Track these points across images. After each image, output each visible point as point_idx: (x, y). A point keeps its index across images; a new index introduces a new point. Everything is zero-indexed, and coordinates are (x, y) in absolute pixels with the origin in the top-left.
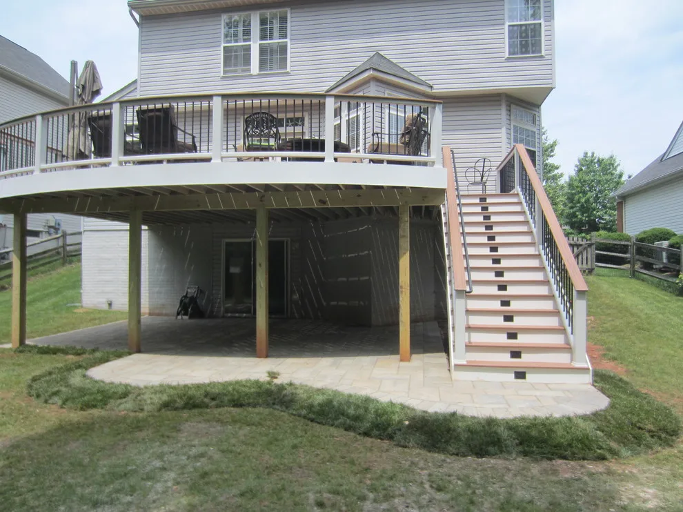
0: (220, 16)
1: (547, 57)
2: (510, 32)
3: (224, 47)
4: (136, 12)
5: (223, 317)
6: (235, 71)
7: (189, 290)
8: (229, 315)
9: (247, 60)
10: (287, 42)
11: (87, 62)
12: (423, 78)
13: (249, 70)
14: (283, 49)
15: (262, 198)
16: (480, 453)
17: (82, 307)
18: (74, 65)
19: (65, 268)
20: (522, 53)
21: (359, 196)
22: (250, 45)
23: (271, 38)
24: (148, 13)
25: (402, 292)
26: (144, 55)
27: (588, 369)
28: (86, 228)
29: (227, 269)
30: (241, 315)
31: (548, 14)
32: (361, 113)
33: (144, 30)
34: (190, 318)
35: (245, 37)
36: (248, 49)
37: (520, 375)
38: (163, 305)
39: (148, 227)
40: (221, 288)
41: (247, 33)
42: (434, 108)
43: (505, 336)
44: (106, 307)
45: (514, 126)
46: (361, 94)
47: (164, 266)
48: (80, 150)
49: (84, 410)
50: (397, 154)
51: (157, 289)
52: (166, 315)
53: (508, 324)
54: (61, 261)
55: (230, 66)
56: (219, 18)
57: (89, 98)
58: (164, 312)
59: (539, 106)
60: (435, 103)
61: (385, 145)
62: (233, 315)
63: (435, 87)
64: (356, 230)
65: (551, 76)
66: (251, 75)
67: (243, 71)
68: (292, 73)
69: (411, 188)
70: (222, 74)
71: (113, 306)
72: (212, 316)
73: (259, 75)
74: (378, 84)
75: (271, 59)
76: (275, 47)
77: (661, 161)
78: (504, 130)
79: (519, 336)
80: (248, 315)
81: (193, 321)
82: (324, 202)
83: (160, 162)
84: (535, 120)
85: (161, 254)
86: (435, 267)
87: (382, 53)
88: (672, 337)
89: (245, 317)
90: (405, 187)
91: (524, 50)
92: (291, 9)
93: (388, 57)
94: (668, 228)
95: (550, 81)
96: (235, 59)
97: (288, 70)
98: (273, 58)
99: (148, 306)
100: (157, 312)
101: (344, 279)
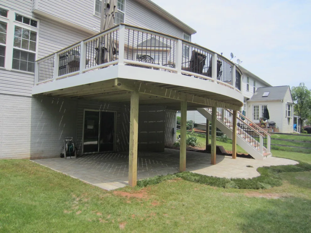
5: (83, 155)
8: (86, 153)
10: (124, 14)
29: (86, 126)
38: (43, 151)
40: (82, 138)
51: (38, 140)
64: (155, 111)
70: (94, 14)
80: (96, 152)
89: (94, 154)
99: (29, 153)
100: (38, 156)
101: (146, 132)
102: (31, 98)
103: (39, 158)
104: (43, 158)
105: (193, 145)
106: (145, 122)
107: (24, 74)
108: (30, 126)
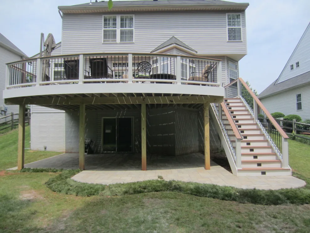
0: (102, 16)
1: (244, 42)
2: (228, 31)
3: (104, 30)
4: (61, 11)
5: (103, 153)
6: (109, 41)
7: (86, 141)
8: (105, 152)
9: (115, 36)
10: (133, 29)
11: (49, 34)
12: (193, 48)
13: (116, 41)
14: (131, 32)
15: (144, 99)
16: (276, 204)
17: (31, 149)
18: (42, 35)
19: (13, 131)
20: (233, 40)
21: (187, 99)
22: (116, 30)
23: (126, 27)
24: (67, 12)
25: (206, 140)
26: (64, 31)
27: (290, 169)
28: (33, 112)
29: (104, 130)
30: (111, 152)
31: (243, 24)
32: (169, 62)
33: (65, 20)
34: (88, 154)
35: (114, 26)
36: (115, 31)
37: (264, 173)
38: (73, 148)
39: (65, 111)
40: (102, 140)
41: (115, 24)
42: (219, 63)
43: (253, 157)
44: (43, 149)
45: (230, 70)
46: (169, 54)
47: (73, 130)
48: (46, 75)
49: (89, 196)
50: (202, 81)
51: (70, 141)
52: (74, 153)
53: (252, 152)
54: (10, 128)
55: (107, 39)
56: (101, 17)
57: (50, 51)
58: (73, 151)
59: (237, 62)
60: (219, 61)
61: (198, 77)
62: (107, 152)
63: (198, 52)
64: (166, 113)
65: (245, 50)
66: (116, 43)
67: (112, 41)
68: (136, 43)
69: (209, 96)
70: (103, 42)
71: (47, 149)
72: (97, 153)
73: (120, 43)
74: (177, 50)
75: (126, 37)
76: (127, 31)
77: (274, 85)
78: (226, 71)
79: (258, 157)
80: (115, 152)
81: (90, 155)
82: (172, 101)
83: (99, 82)
84: (237, 67)
85: (72, 124)
86: (198, 129)
87: (175, 36)
88: (300, 156)
89: (113, 153)
90: (207, 95)
91: (234, 38)
92: (135, 15)
93: (178, 38)
94: (281, 112)
95: (245, 52)
96: (109, 36)
97: (134, 42)
98: (127, 36)
99: (65, 149)
100: (70, 151)
101: (161, 135)
102: (65, 114)
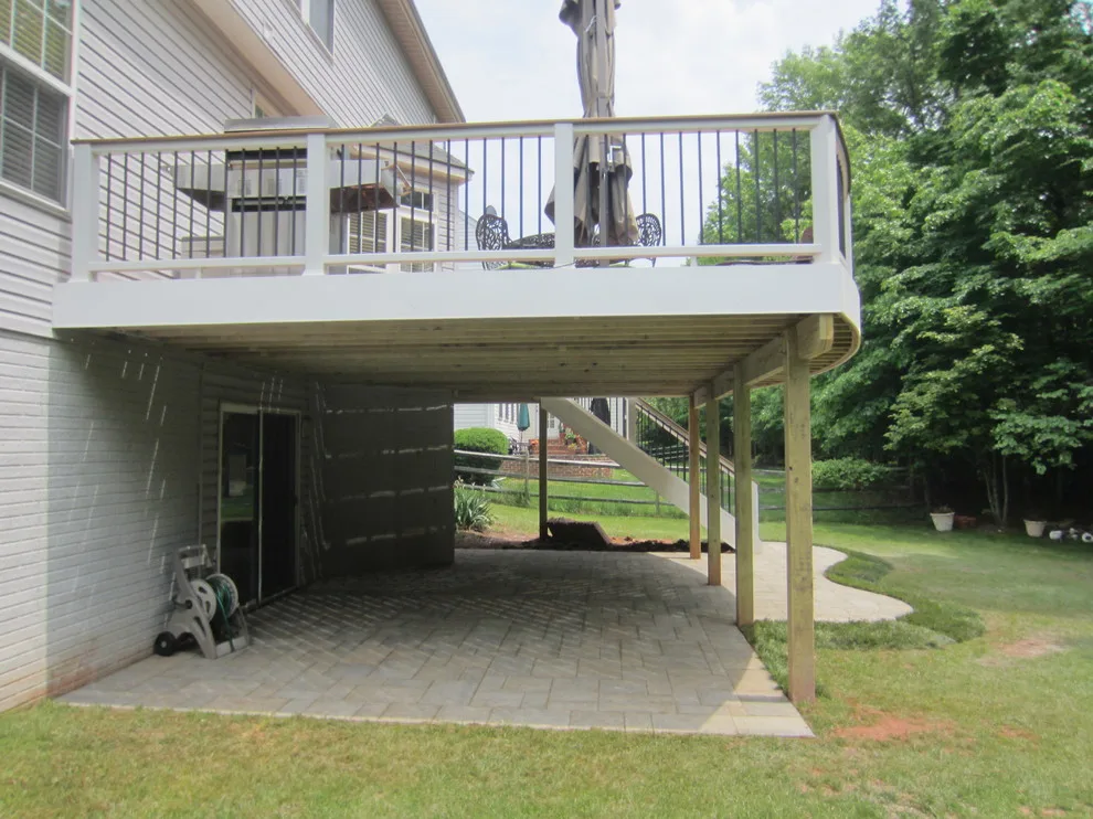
38: (95, 640)
51: (75, 583)
52: (103, 673)
58: (94, 666)
101: (389, 493)
103: (81, 682)
104: (97, 679)
105: (479, 528)
106: (386, 452)
107: (30, 212)
108: (44, 504)
